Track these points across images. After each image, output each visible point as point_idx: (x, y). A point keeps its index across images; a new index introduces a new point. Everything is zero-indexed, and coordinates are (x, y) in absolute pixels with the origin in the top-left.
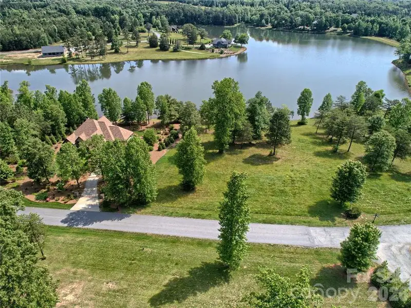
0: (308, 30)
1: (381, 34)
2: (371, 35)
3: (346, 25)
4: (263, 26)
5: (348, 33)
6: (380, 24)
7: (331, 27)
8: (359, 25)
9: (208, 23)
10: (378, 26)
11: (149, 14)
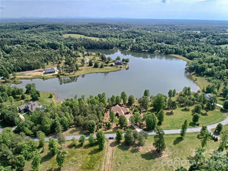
0: (147, 52)
1: (176, 53)
2: (172, 54)
3: (162, 50)
4: (127, 49)
5: (163, 53)
6: (175, 49)
7: (156, 50)
8: (167, 50)
9: (101, 48)
10: (174, 50)
11: (73, 45)
